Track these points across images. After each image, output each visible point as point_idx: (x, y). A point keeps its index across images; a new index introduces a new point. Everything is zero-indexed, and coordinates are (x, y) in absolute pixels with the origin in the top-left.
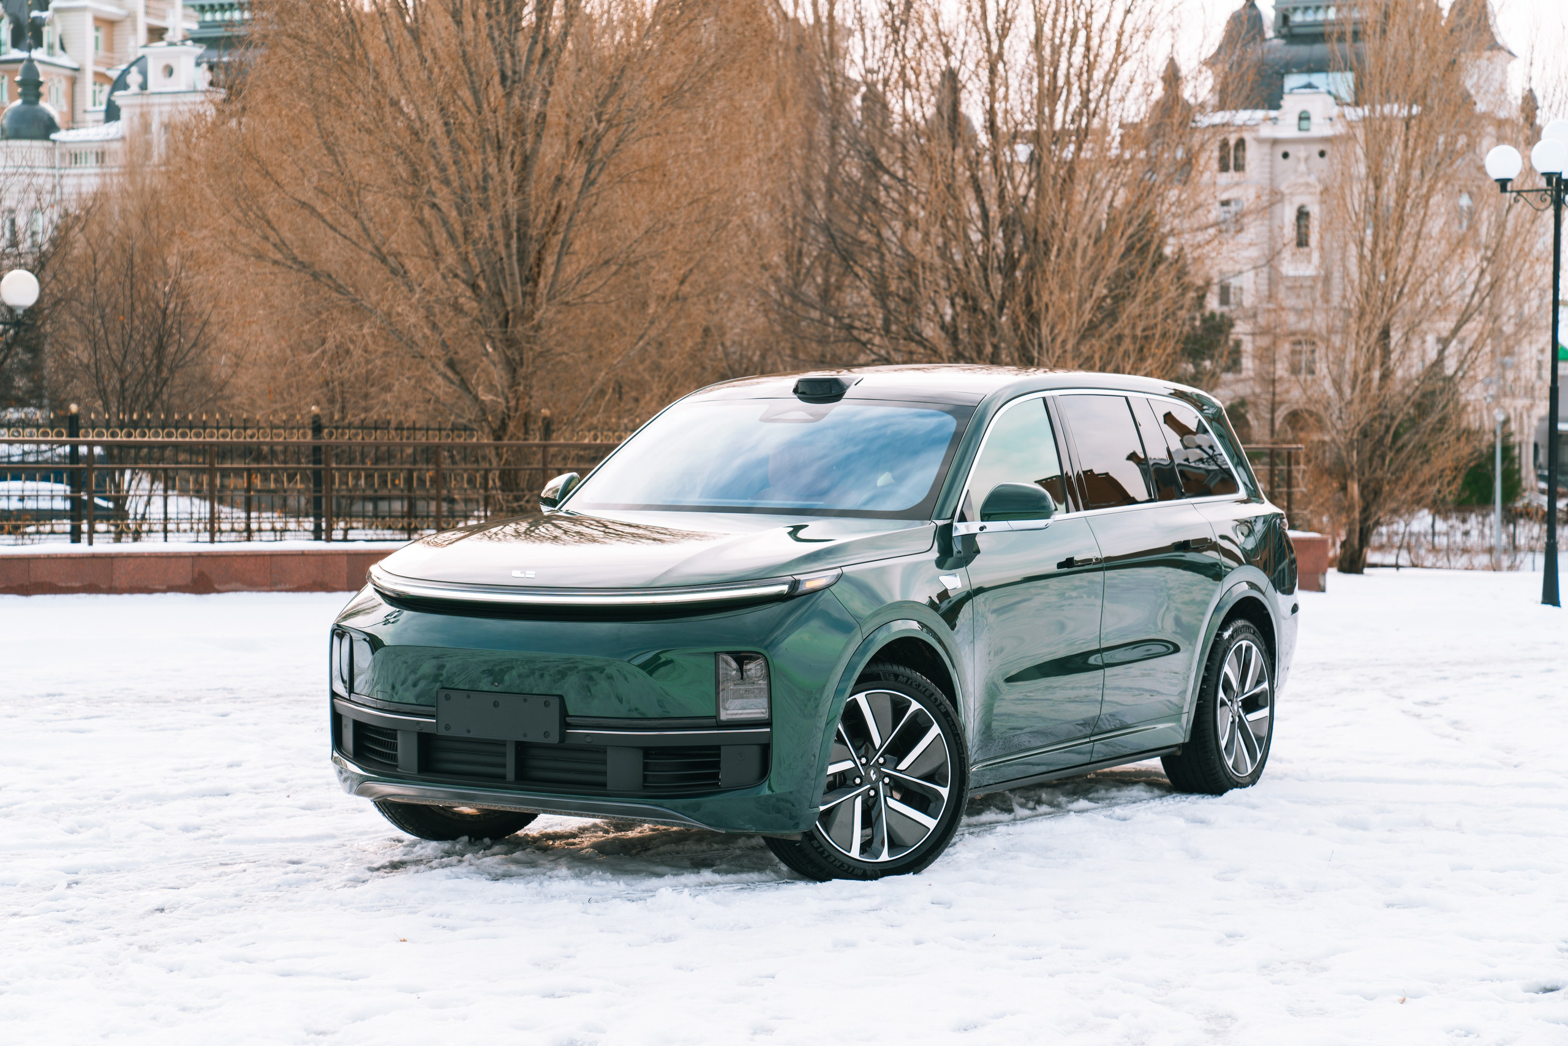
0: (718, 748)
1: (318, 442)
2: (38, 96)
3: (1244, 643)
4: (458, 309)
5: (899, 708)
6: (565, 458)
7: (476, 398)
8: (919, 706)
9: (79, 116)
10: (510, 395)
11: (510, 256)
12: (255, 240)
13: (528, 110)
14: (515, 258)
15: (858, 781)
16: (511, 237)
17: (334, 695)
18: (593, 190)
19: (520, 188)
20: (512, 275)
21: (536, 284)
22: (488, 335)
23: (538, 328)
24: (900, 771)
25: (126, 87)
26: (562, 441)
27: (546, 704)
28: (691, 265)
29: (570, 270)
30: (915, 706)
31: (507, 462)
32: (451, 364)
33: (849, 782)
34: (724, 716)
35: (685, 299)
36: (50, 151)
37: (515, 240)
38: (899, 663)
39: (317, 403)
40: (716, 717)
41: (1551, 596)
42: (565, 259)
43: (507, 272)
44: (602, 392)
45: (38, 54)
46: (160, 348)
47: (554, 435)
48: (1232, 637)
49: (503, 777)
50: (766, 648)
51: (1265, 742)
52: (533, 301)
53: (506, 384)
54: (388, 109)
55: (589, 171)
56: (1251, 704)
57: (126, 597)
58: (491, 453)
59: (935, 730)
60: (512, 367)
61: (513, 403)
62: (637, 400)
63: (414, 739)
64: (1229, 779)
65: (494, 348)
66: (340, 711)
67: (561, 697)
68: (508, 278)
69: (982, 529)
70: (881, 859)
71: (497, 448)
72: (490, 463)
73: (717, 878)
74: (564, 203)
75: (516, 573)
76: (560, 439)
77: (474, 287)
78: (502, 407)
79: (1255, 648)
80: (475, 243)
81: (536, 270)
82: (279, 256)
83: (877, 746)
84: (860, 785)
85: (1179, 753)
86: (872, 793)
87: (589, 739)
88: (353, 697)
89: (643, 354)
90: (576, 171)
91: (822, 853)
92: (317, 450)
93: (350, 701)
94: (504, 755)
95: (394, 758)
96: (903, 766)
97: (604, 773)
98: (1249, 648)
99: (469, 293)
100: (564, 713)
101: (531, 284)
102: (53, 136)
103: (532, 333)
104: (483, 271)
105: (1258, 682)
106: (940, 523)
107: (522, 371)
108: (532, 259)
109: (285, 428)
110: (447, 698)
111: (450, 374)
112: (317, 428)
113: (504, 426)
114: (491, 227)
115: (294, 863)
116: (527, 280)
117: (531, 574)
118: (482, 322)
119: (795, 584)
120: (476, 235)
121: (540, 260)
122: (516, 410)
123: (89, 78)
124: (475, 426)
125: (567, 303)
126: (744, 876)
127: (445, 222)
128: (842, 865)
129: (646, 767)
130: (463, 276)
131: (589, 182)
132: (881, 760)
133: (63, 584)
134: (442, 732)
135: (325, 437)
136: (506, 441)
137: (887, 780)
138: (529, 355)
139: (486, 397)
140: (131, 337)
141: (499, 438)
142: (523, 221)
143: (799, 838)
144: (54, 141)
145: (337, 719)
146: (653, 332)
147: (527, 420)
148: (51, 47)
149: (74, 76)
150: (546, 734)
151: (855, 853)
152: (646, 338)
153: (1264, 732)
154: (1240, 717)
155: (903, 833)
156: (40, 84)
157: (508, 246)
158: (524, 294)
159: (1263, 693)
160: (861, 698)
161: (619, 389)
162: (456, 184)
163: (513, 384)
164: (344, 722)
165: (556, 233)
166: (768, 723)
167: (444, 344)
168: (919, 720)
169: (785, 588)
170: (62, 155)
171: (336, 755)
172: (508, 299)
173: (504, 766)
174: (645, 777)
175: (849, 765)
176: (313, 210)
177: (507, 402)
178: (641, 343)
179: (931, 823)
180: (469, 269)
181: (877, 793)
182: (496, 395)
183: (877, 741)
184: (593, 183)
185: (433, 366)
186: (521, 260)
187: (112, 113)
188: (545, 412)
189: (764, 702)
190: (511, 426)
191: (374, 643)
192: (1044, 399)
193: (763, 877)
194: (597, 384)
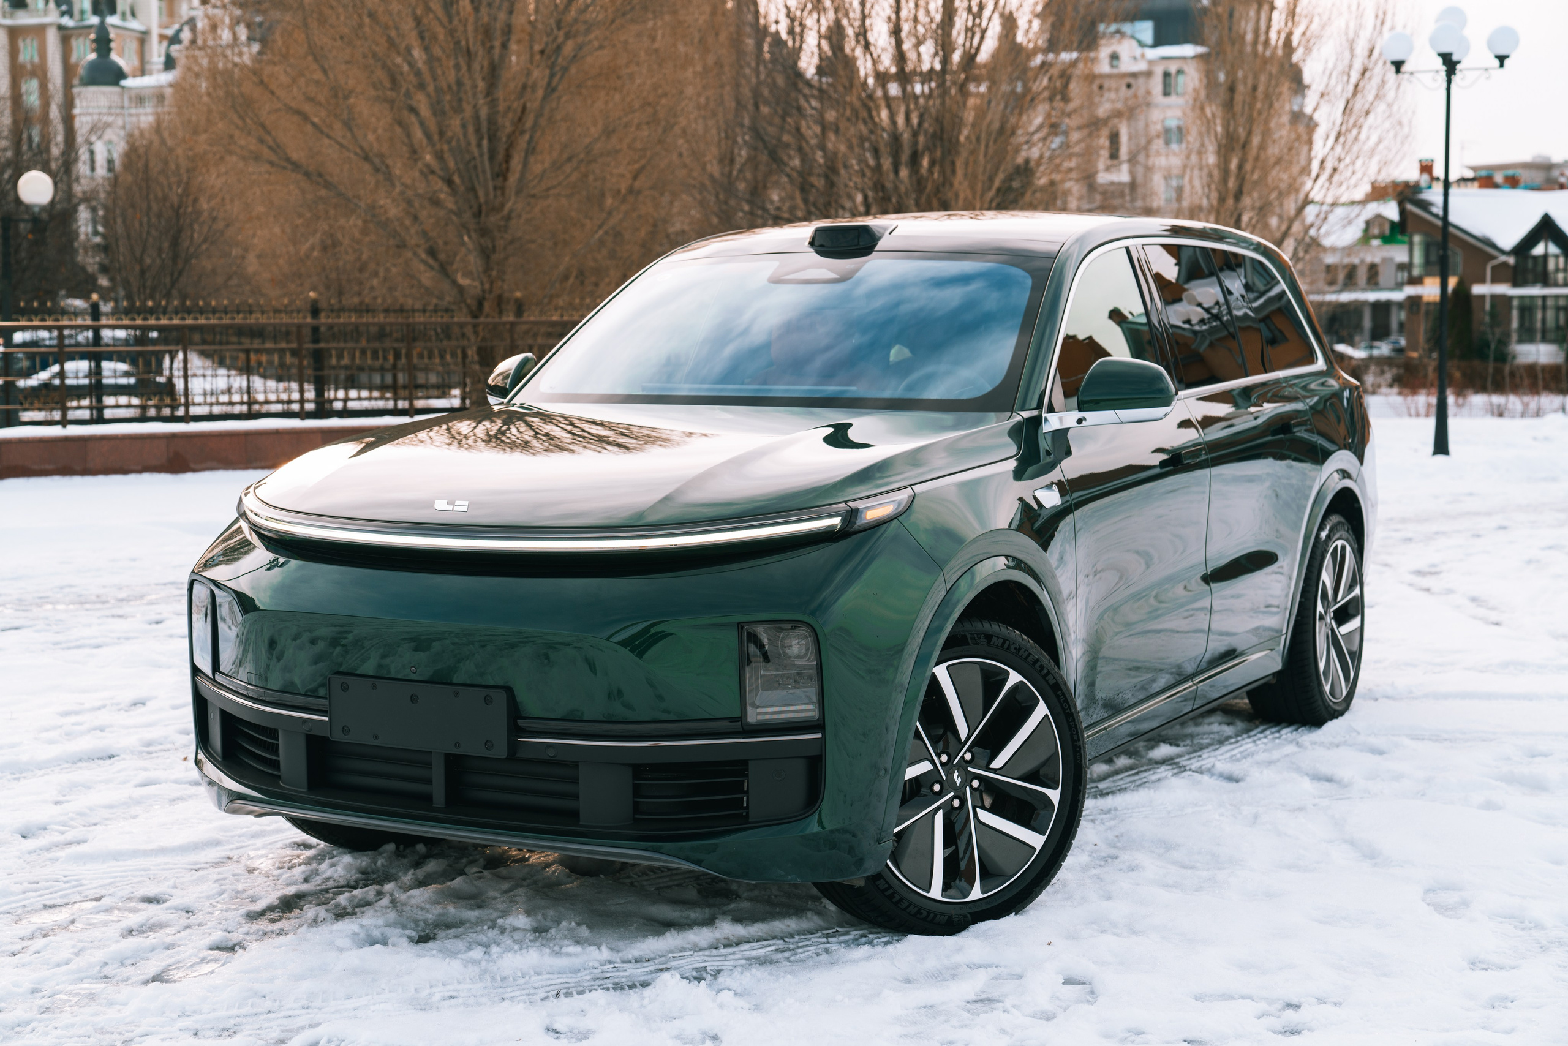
0: (745, 763)
1: (315, 322)
2: (109, 50)
3: (1339, 543)
4: (436, 202)
5: (992, 681)
6: (535, 335)
7: (454, 282)
8: (1021, 678)
9: (147, 67)
10: (485, 280)
11: (481, 155)
12: (252, 144)
13: (495, 19)
14: (486, 157)
15: (937, 788)
16: (481, 139)
17: (195, 671)
18: (556, 95)
19: (489, 92)
20: (484, 172)
21: (505, 179)
22: (464, 226)
23: (508, 218)
24: (995, 771)
25: (180, 42)
26: (532, 319)
27: (488, 700)
28: (643, 162)
29: (537, 167)
30: (1014, 678)
31: (484, 339)
32: (432, 252)
33: (924, 791)
34: (753, 716)
35: (639, 192)
36: (122, 95)
37: (485, 142)
38: (991, 619)
39: (314, 289)
40: (741, 718)
41: (1441, 446)
42: (532, 159)
43: (480, 169)
44: (566, 278)
45: (112, 20)
46: (175, 243)
47: (525, 314)
48: (1329, 537)
49: (428, 798)
50: (813, 614)
51: (1357, 656)
52: (503, 194)
53: (480, 269)
54: (367, 20)
55: (552, 76)
56: (1343, 615)
57: (101, 478)
58: (469, 330)
59: (1041, 710)
60: (486, 254)
61: (487, 286)
62: (596, 285)
63: (302, 743)
64: (1327, 707)
65: (470, 237)
66: (205, 693)
67: (509, 690)
68: (481, 175)
69: (1080, 421)
70: (970, 898)
71: (475, 326)
72: (469, 339)
73: (740, 930)
74: (528, 105)
75: (441, 505)
76: (531, 316)
77: (449, 182)
78: (479, 290)
79: (1348, 549)
80: (449, 142)
81: (504, 166)
82: (274, 158)
83: (963, 738)
84: (940, 795)
85: (1274, 681)
86: (956, 803)
87: (551, 753)
88: (218, 677)
89: (602, 242)
90: (539, 74)
91: (891, 896)
92: (315, 330)
93: (214, 681)
94: (428, 765)
95: (276, 765)
96: (999, 762)
97: (576, 797)
98: (1343, 548)
99: (446, 189)
100: (514, 711)
101: (501, 179)
102: (124, 83)
103: (502, 223)
104: (458, 169)
105: (1351, 588)
106: (1026, 414)
107: (495, 257)
108: (501, 156)
109: (286, 313)
110: (344, 687)
111: (431, 261)
112: (315, 311)
113: (480, 304)
114: (464, 126)
115: (149, 900)
116: (498, 175)
117: (462, 505)
118: (458, 213)
119: (852, 515)
120: (450, 134)
121: (508, 157)
122: (491, 291)
123: (155, 39)
124: (454, 307)
125: (534, 196)
126: (779, 925)
127: (422, 124)
128: (919, 912)
129: (637, 791)
130: (441, 173)
131: (550, 89)
132: (968, 756)
133: (36, 467)
134: (338, 736)
135: (323, 319)
136: (482, 319)
137: (976, 783)
138: (500, 243)
139: (463, 281)
140: (148, 233)
141: (475, 317)
142: (492, 121)
143: (862, 883)
144: (123, 87)
145: (201, 704)
146: (613, 221)
147: (500, 301)
148: (124, 15)
149: (143, 38)
150: (488, 744)
151: (936, 892)
152: (605, 228)
153: (1355, 648)
154: (1333, 630)
155: (999, 858)
156: (110, 41)
157: (479, 145)
158: (495, 188)
159: (1354, 599)
160: (941, 672)
161: (581, 274)
162: (431, 88)
163: (487, 269)
164: (210, 709)
165: (523, 132)
166: (817, 726)
167: (424, 233)
168: (1019, 697)
169: (836, 521)
170: (130, 99)
171: (201, 756)
172: (481, 193)
173: (429, 781)
174: (636, 805)
175: (924, 767)
176: (305, 118)
177: (482, 284)
178: (601, 232)
179: (1037, 840)
180: (445, 168)
181: (963, 802)
182: (473, 280)
183: (963, 730)
184: (554, 90)
185: (415, 254)
186: (492, 158)
187: (170, 63)
188: (518, 294)
189: (812, 692)
190: (487, 306)
191: (245, 603)
192: (1127, 249)
193: (805, 924)
194: (562, 268)
